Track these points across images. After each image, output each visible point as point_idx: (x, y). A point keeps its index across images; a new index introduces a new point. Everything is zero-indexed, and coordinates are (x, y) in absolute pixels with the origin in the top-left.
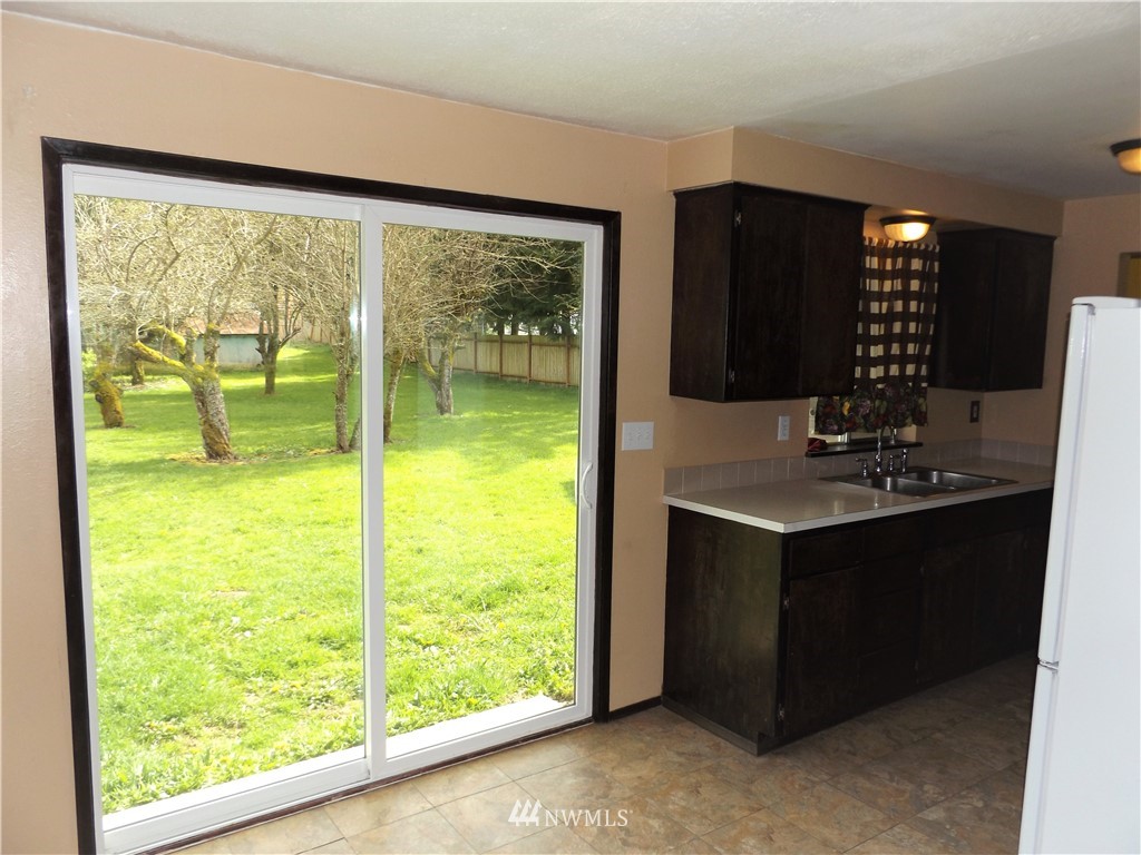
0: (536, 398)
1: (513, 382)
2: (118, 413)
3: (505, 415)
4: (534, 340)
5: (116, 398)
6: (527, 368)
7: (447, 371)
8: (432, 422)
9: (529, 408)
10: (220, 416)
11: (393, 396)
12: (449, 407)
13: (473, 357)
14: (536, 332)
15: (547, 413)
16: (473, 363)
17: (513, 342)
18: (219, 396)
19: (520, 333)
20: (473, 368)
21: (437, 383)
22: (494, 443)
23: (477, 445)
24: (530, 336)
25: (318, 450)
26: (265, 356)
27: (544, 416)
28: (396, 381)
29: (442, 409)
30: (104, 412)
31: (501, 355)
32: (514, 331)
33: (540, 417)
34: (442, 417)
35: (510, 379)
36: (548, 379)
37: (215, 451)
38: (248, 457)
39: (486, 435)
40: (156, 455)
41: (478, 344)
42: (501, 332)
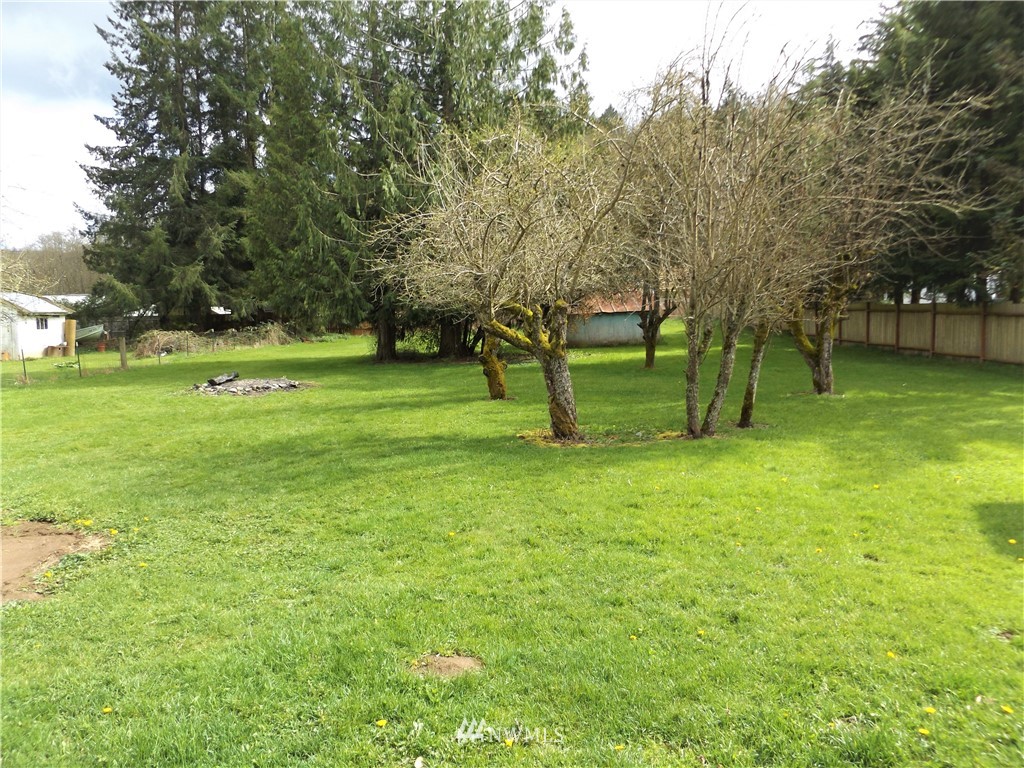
0: (940, 374)
1: (913, 356)
2: (501, 385)
3: (898, 396)
4: (939, 308)
5: (500, 372)
6: (929, 341)
7: (826, 345)
8: (807, 402)
9: (930, 388)
10: (567, 395)
11: (756, 375)
12: (829, 385)
13: (865, 329)
14: (942, 299)
15: (952, 394)
16: (864, 334)
17: (912, 311)
18: (565, 375)
19: (922, 301)
20: (865, 340)
21: (815, 359)
22: (880, 434)
23: (856, 435)
24: (934, 304)
25: (668, 433)
26: (646, 331)
27: (951, 399)
28: (760, 358)
29: (820, 388)
30: (490, 385)
31: (898, 325)
32: (915, 298)
33: (943, 400)
34: (818, 397)
35: (907, 352)
36: (957, 352)
37: (562, 430)
38: (594, 437)
39: (870, 422)
40: (510, 431)
41: (872, 316)
42: (899, 300)
